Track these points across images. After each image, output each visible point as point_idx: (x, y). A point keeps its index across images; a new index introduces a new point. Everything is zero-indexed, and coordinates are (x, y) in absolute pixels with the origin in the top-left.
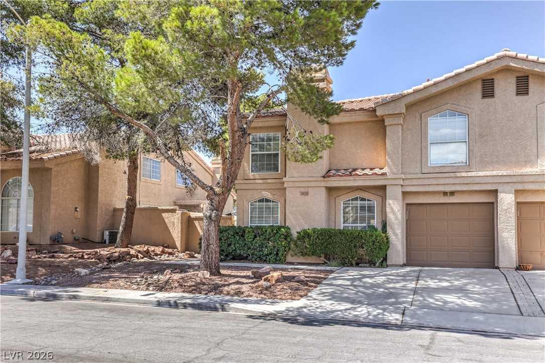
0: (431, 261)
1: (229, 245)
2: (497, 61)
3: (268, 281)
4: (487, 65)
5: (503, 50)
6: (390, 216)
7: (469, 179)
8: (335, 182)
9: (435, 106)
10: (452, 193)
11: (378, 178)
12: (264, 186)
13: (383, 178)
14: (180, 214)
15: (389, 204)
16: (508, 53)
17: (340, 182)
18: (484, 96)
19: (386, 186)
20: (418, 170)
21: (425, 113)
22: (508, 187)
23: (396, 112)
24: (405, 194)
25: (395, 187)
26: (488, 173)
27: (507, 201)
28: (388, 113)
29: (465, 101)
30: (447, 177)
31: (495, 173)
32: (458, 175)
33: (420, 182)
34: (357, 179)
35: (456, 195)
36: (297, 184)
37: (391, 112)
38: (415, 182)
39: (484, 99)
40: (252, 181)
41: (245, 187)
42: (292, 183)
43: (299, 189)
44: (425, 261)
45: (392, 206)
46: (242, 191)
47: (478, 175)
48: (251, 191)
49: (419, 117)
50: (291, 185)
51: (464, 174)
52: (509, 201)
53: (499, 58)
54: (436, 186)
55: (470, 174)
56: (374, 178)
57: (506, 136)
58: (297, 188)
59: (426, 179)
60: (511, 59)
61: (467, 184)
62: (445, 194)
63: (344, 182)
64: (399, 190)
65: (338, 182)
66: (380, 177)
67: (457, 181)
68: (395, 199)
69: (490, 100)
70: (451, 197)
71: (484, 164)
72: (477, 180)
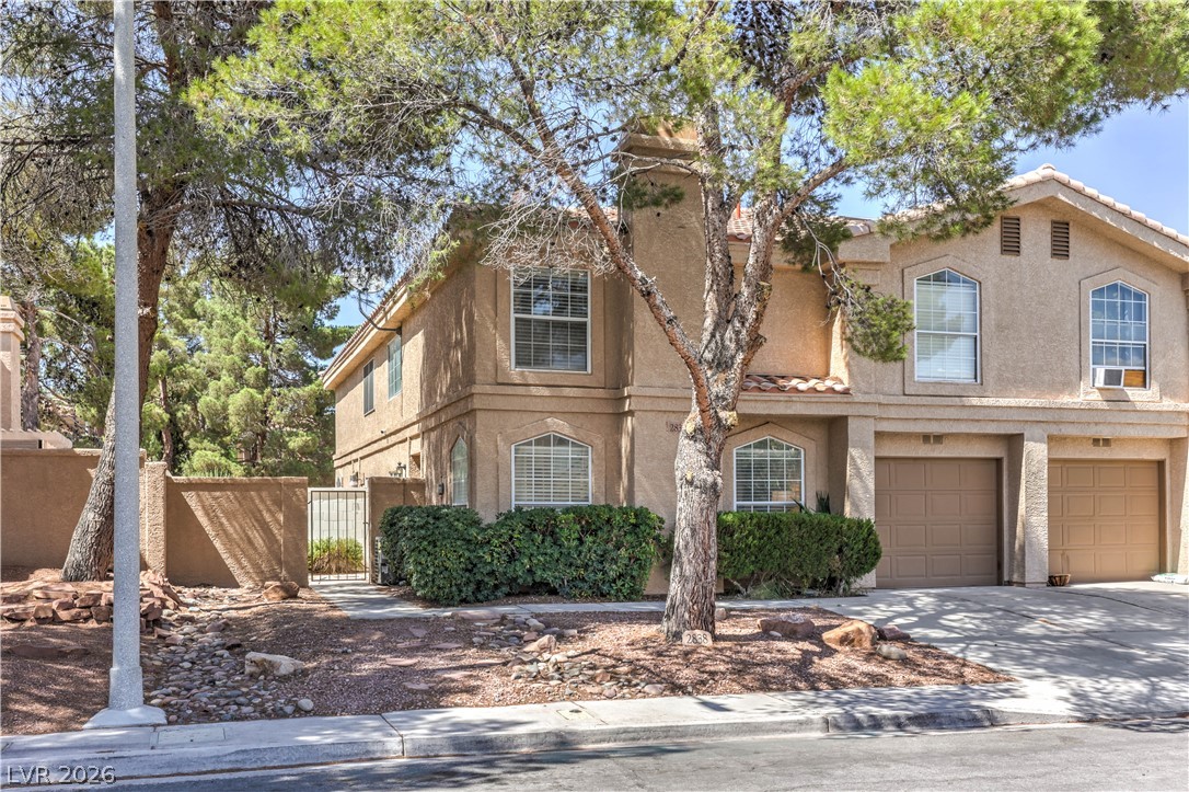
0: (899, 576)
2: (1040, 186)
4: (1026, 190)
5: (1044, 166)
6: (852, 481)
7: (983, 411)
8: (747, 403)
9: (925, 257)
10: (939, 438)
11: (835, 400)
12: (552, 405)
13: (846, 400)
14: (161, 470)
15: (852, 458)
16: (1057, 174)
17: (758, 405)
18: (1004, 251)
19: (845, 418)
20: (897, 388)
21: (911, 269)
22: (1038, 431)
23: (875, 260)
24: (879, 435)
25: (864, 422)
26: (1012, 402)
27: (1036, 453)
28: (861, 260)
29: (974, 255)
30: (948, 406)
31: (1022, 402)
32: (966, 401)
33: (903, 413)
34: (794, 399)
35: (945, 441)
36: (663, 405)
37: (866, 258)
38: (893, 413)
39: (1003, 257)
40: (521, 390)
41: (500, 403)
42: (648, 401)
43: (666, 416)
44: (887, 577)
45: (859, 461)
46: (491, 414)
47: (997, 404)
48: (516, 414)
49: (899, 276)
50: (647, 404)
51: (975, 401)
52: (1040, 457)
53: (1044, 182)
54: (927, 423)
55: (985, 402)
56: (828, 400)
57: (1035, 332)
58: (661, 414)
59: (912, 408)
60: (1060, 186)
61: (978, 421)
62: (926, 438)
63: (765, 405)
64: (870, 427)
65: (753, 404)
66: (839, 398)
67: (964, 414)
68: (864, 447)
69: (1013, 258)
70: (938, 446)
71: (1006, 385)
72: (995, 415)
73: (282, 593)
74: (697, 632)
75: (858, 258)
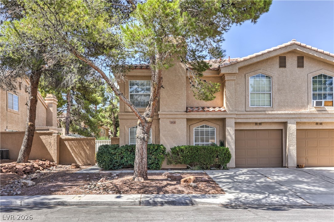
0: (248, 164)
1: (122, 158)
2: (290, 46)
3: (187, 182)
4: (285, 48)
5: (293, 40)
6: (228, 137)
7: (273, 115)
8: (193, 115)
9: (253, 70)
10: (260, 124)
11: (221, 113)
13: (225, 113)
14: (56, 136)
15: (228, 130)
16: (296, 42)
17: (197, 115)
18: (280, 67)
19: (225, 118)
20: (243, 109)
21: (248, 74)
22: (293, 121)
23: (233, 72)
24: (236, 123)
25: (231, 119)
26: (283, 112)
27: (292, 128)
28: (228, 73)
29: (270, 69)
30: (260, 114)
31: (286, 112)
32: (267, 112)
33: (245, 117)
34: (208, 113)
35: (262, 124)
36: (168, 116)
37: (230, 72)
38: (242, 117)
39: (280, 68)
40: (131, 114)
41: (125, 117)
42: (164, 115)
43: (169, 119)
45: (229, 131)
46: (123, 120)
47: (277, 113)
48: (130, 120)
49: (244, 76)
50: (164, 116)
51: (270, 112)
52: (293, 129)
53: (291, 45)
54: (254, 119)
55: (273, 112)
56: (219, 113)
57: (292, 91)
58: (168, 119)
59: (248, 115)
60: (297, 46)
61: (271, 118)
62: (256, 124)
63: (199, 115)
64: (233, 121)
65: (196, 115)
66: (222, 113)
67: (266, 116)
68: (231, 127)
69: (284, 69)
70: (260, 126)
71: (280, 107)
72: (277, 116)
73: (75, 167)
74: (140, 178)
75: (227, 72)
